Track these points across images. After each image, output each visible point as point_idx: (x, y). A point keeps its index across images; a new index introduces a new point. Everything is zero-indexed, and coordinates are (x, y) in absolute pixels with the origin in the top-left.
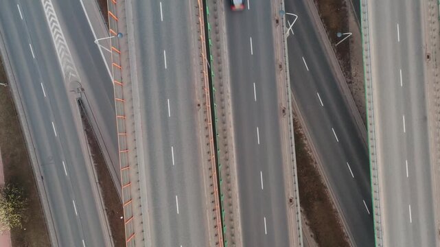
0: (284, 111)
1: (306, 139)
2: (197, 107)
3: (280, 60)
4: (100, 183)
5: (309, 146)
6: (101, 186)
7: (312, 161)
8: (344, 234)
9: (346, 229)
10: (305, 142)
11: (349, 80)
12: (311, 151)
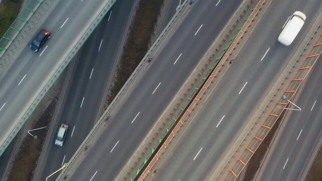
0: (107, 119)
1: (111, 86)
2: (157, 171)
3: (83, 153)
4: (259, 166)
5: (112, 80)
6: (259, 164)
7: (118, 70)
8: (137, 11)
9: (133, 13)
10: (113, 84)
11: (56, 99)
12: (114, 75)
